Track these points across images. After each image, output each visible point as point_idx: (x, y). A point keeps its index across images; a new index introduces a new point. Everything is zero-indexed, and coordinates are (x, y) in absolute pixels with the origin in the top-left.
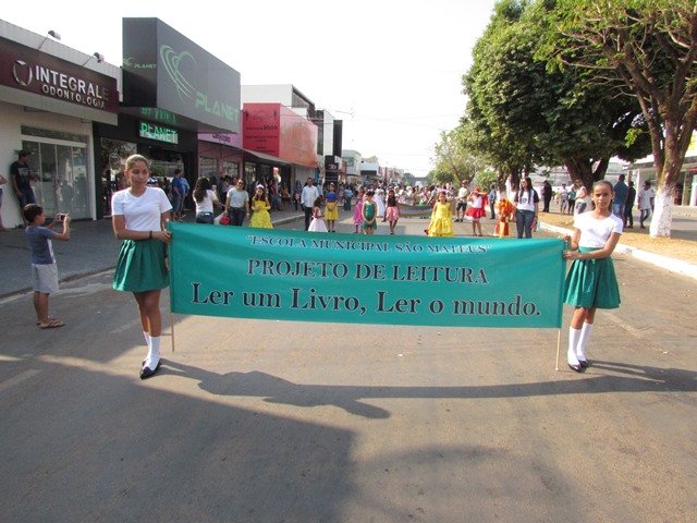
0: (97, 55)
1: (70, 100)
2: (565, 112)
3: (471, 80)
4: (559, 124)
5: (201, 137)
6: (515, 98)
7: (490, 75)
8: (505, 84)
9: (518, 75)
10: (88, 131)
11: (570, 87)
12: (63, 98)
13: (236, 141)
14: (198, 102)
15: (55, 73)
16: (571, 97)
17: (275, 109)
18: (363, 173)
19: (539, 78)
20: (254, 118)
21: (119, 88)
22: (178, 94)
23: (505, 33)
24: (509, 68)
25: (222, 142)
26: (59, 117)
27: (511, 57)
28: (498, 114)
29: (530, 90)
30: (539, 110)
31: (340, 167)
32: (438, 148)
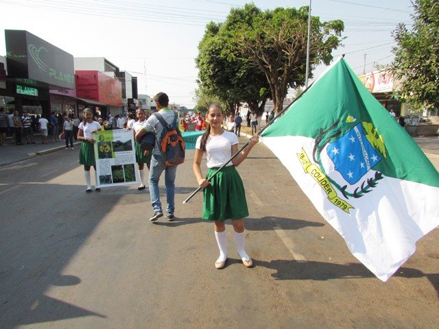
2: (239, 79)
3: (199, 61)
4: (238, 85)
5: (51, 91)
6: (217, 72)
7: (205, 60)
8: (212, 66)
9: (217, 61)
11: (240, 68)
13: (72, 94)
14: (51, 74)
16: (241, 72)
17: (95, 74)
18: (153, 108)
19: (226, 63)
20: (83, 79)
21: (5, 68)
23: (210, 40)
24: (212, 58)
25: (64, 94)
27: (213, 53)
28: (211, 79)
29: (223, 69)
30: (228, 78)
31: (137, 105)
32: (197, 92)
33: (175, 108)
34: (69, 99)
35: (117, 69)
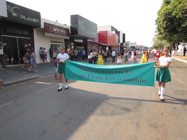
0: (65, 24)
1: (60, 35)
2: (183, 28)
3: (157, 21)
4: (182, 31)
5: (88, 40)
6: (168, 25)
7: (161, 20)
8: (165, 22)
9: (169, 19)
10: (63, 41)
11: (184, 21)
12: (59, 34)
13: (97, 41)
14: (87, 32)
15: (57, 29)
16: (185, 24)
17: (106, 32)
18: (132, 47)
19: (175, 19)
20: (101, 35)
21: (70, 31)
22: (83, 31)
23: (165, 8)
24: (166, 18)
25: (93, 41)
26: (58, 38)
27: (167, 15)
28: (164, 30)
29: (173, 23)
30: (176, 28)
32: (154, 39)
33: (142, 47)
34: (96, 43)
35: (117, 30)
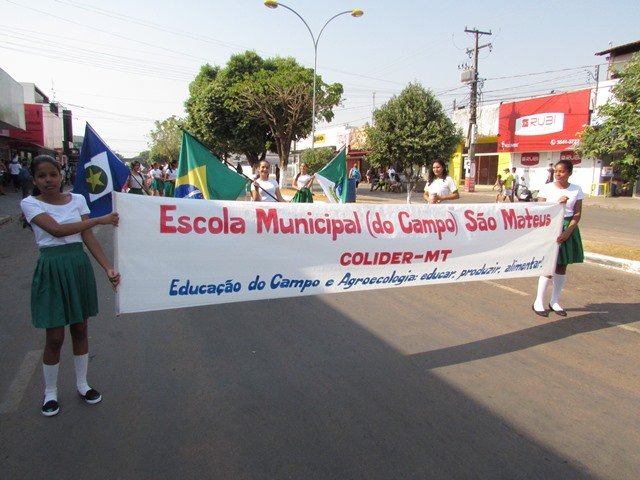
2: (240, 130)
4: (239, 135)
6: (216, 121)
7: (202, 108)
8: (211, 114)
9: (217, 110)
16: (243, 123)
19: (228, 113)
23: (208, 86)
24: (211, 106)
27: (212, 101)
29: (223, 118)
30: (229, 128)
